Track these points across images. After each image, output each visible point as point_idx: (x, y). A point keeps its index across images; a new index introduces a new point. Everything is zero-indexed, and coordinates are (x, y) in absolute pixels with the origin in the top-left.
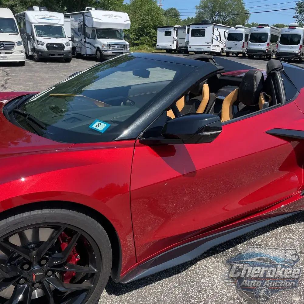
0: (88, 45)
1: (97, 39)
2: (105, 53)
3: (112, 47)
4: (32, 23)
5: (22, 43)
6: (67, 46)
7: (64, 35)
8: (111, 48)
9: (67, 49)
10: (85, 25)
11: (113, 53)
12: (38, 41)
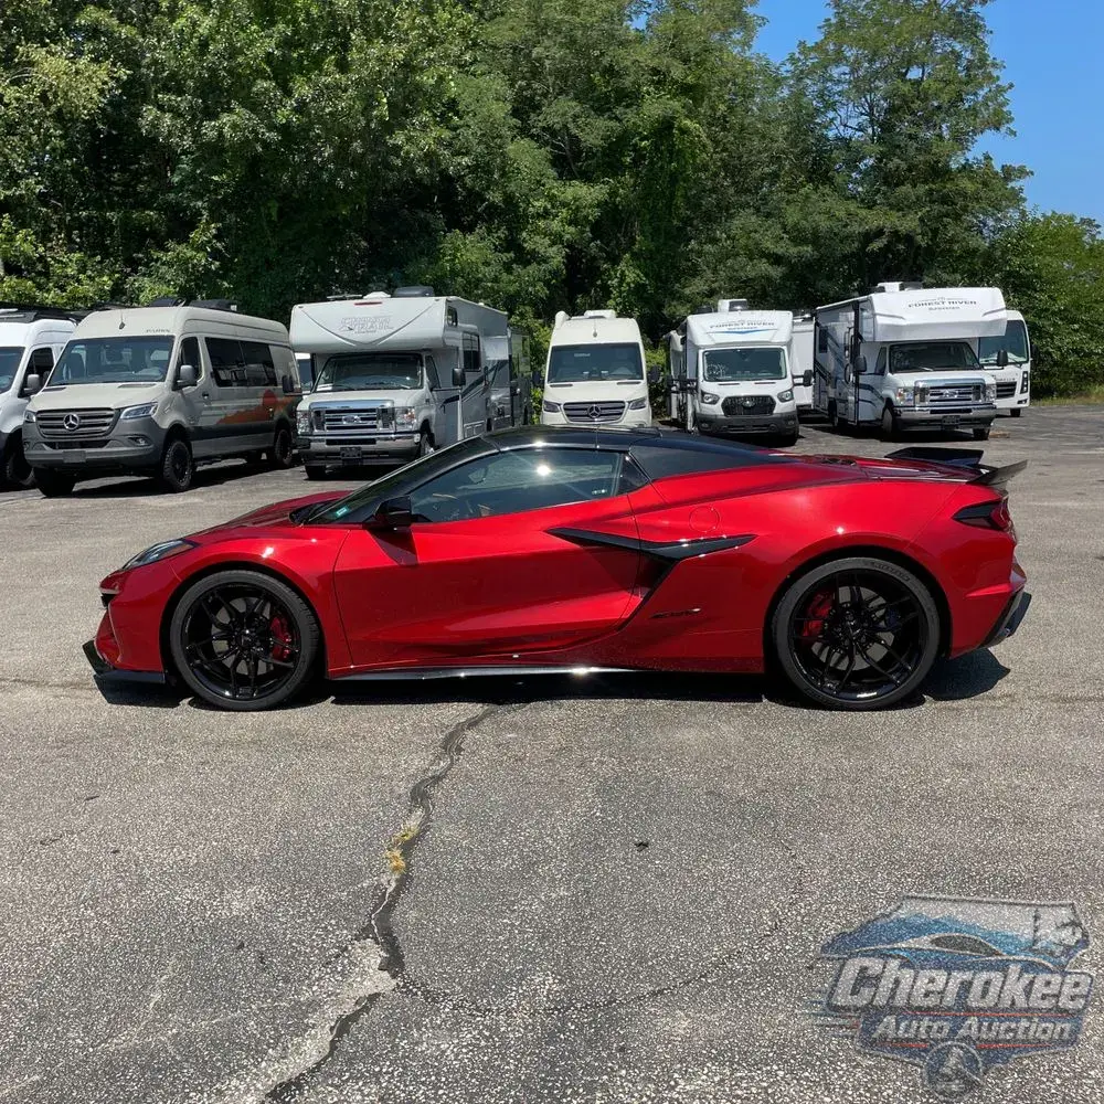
0: (864, 394)
1: (889, 374)
2: (905, 415)
3: (932, 395)
4: (698, 348)
5: (647, 403)
6: (783, 400)
7: (783, 371)
8: (929, 397)
9: (781, 408)
10: (858, 336)
11: (933, 412)
12: (703, 393)
